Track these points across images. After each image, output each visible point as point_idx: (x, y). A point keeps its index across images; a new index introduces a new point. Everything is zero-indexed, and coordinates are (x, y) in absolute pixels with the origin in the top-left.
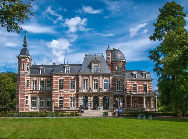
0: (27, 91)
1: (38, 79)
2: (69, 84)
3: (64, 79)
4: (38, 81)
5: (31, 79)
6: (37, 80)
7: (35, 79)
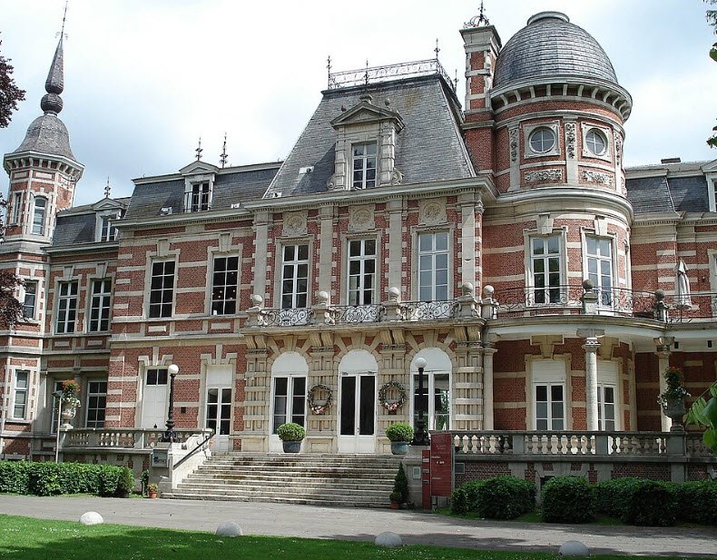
0: (21, 344)
1: (84, 272)
2: (204, 284)
3: (177, 251)
4: (84, 280)
5: (52, 275)
6: (79, 277)
7: (68, 275)
